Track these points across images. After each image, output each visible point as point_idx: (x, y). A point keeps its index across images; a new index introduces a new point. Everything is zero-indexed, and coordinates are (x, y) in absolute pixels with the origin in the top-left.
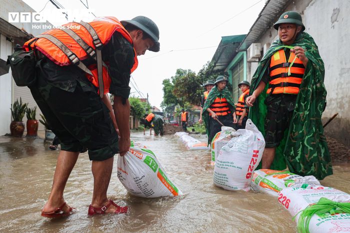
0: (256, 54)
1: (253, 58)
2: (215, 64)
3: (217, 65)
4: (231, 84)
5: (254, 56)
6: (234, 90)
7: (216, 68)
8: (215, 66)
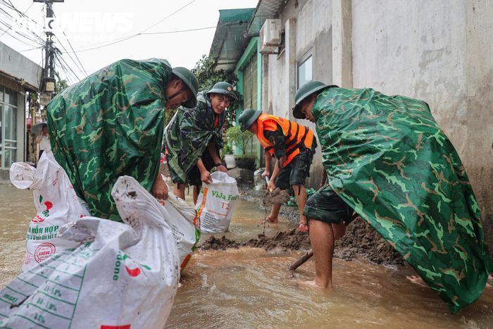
0: (272, 37)
1: (268, 45)
2: (216, 62)
3: (219, 62)
4: (241, 93)
5: (270, 41)
6: (245, 104)
7: (218, 68)
8: (216, 64)
